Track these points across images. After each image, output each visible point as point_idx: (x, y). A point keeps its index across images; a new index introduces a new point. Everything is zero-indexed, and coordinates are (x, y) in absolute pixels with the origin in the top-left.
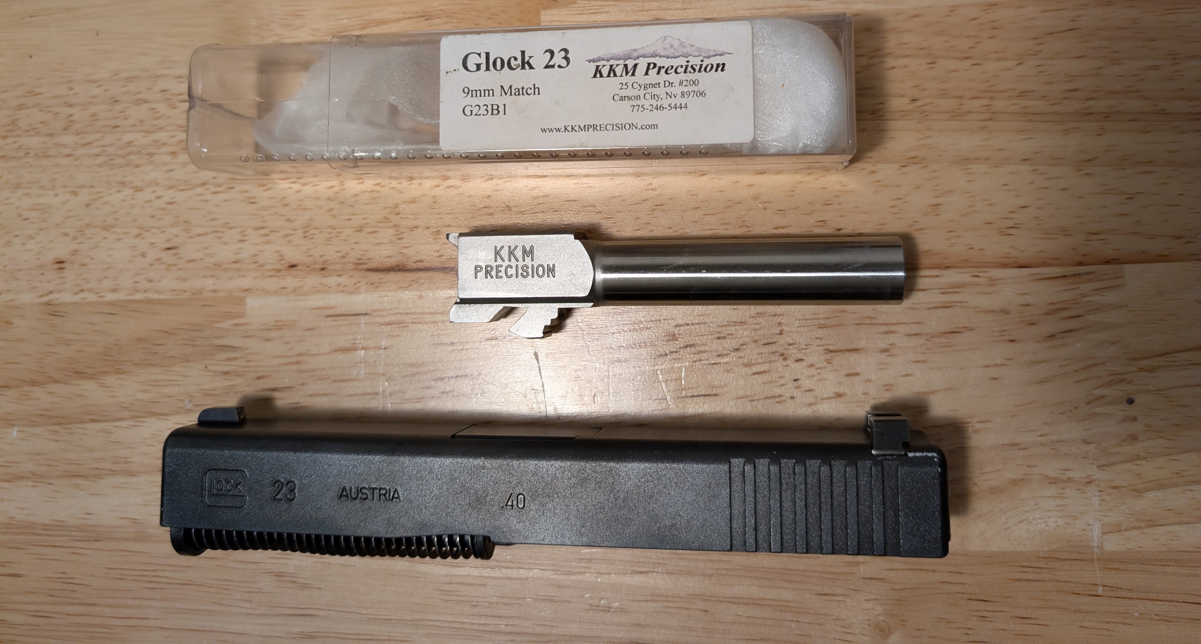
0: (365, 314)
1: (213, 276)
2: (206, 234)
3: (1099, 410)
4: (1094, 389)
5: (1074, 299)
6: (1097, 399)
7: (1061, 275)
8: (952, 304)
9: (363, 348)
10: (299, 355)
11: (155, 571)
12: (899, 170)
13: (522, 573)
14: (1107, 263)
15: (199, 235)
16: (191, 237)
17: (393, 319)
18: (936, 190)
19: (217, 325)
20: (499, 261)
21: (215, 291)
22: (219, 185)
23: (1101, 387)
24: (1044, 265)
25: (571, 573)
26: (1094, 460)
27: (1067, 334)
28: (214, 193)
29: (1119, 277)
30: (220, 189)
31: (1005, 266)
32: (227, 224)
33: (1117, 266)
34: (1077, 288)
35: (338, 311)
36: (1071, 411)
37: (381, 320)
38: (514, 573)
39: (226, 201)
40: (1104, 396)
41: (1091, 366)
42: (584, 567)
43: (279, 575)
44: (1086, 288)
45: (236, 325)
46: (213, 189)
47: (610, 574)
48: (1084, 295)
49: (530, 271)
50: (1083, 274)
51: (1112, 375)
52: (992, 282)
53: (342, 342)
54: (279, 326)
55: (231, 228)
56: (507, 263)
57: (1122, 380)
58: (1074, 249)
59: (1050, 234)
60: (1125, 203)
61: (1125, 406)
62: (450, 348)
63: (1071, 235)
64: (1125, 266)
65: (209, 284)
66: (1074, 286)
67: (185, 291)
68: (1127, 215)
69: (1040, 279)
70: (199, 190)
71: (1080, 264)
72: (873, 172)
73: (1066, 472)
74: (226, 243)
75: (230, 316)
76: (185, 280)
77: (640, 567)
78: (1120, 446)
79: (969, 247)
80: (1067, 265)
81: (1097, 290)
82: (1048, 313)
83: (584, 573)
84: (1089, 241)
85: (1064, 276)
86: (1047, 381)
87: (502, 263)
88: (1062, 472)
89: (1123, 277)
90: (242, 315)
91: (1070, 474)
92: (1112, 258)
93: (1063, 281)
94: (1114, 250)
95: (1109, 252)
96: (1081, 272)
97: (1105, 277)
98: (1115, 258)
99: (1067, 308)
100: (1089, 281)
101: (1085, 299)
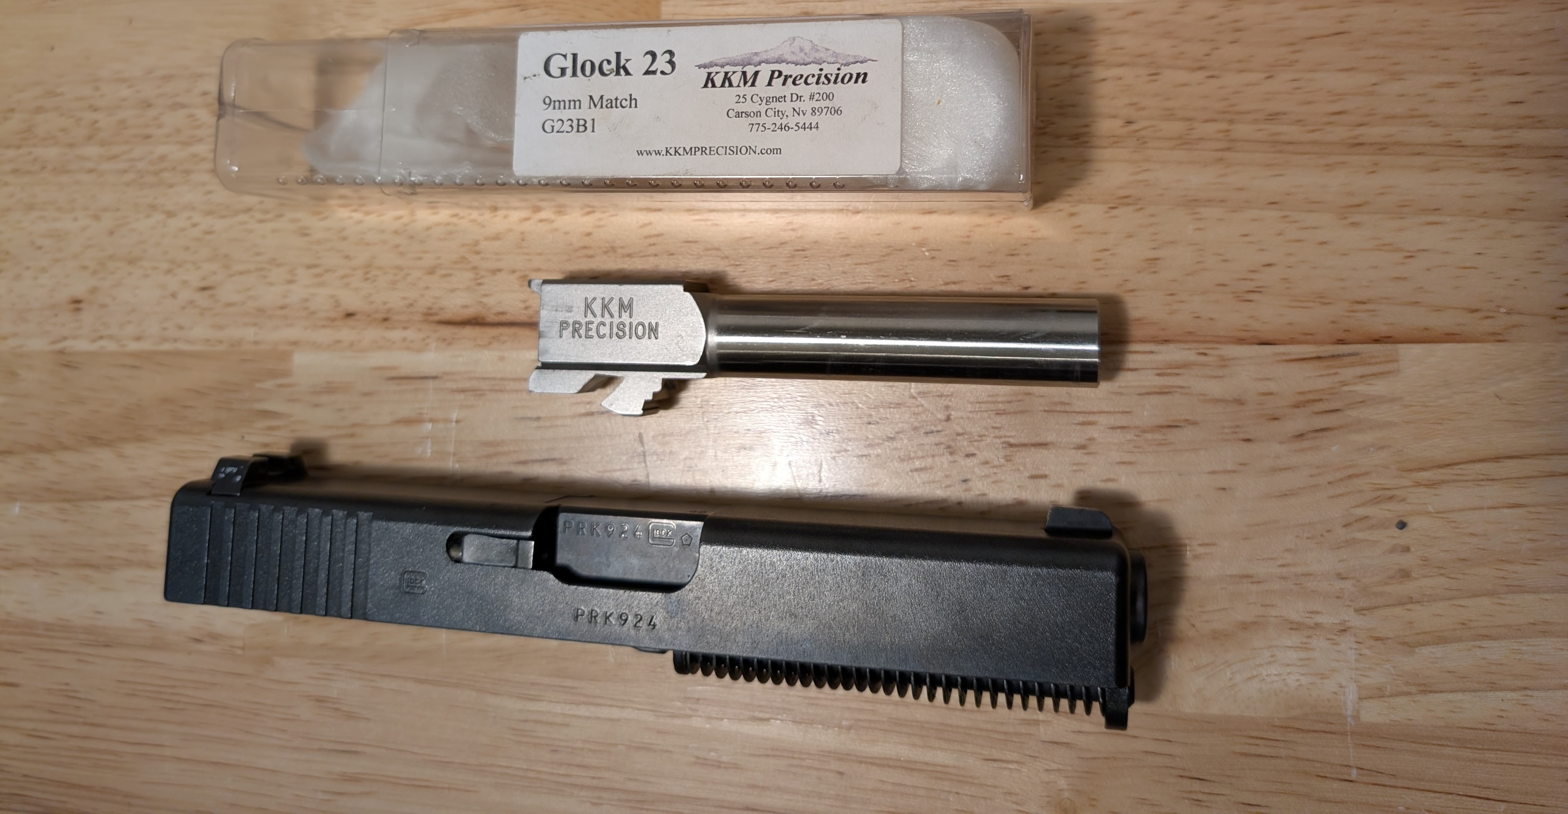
0: (435, 378)
1: (255, 325)
2: (248, 272)
3: (1359, 535)
4: (1354, 507)
5: (1331, 388)
6: (1356, 521)
7: (1314, 355)
8: (1171, 390)
9: (431, 420)
10: (354, 425)
11: (174, 687)
12: (1107, 212)
13: (615, 713)
14: (1376, 341)
15: (241, 273)
16: (232, 275)
17: (468, 385)
18: (1154, 240)
19: (258, 385)
20: (590, 317)
21: (256, 343)
22: (266, 212)
23: (1363, 505)
24: (1292, 341)
25: (673, 716)
26: (1351, 601)
27: (1320, 434)
28: (261, 221)
29: (1392, 361)
30: (269, 216)
31: (1241, 341)
32: (275, 259)
33: (1389, 347)
34: (1336, 374)
35: (403, 372)
36: (1322, 535)
37: (454, 386)
38: (604, 712)
39: (274, 231)
40: (1366, 517)
41: (1350, 477)
42: (691, 709)
43: (320, 700)
44: (1348, 373)
45: (281, 386)
46: (259, 216)
47: (722, 719)
48: (1344, 384)
49: (627, 329)
50: (1344, 355)
51: (1378, 490)
52: (1224, 362)
53: (405, 411)
54: (330, 389)
55: (279, 265)
56: (599, 319)
57: (1391, 498)
58: (1333, 322)
59: (1302, 301)
60: (1403, 263)
61: (1394, 531)
62: (536, 424)
63: (1329, 303)
64: (1401, 346)
65: (249, 334)
66: (1332, 371)
67: (221, 342)
68: (1405, 279)
69: (1287, 361)
70: (242, 217)
71: (1341, 342)
72: (1072, 215)
73: (1313, 616)
74: (271, 284)
75: (273, 374)
76: (221, 327)
77: (760, 712)
78: (1386, 584)
79: (1196, 315)
80: (1323, 343)
81: (1361, 377)
82: (1297, 406)
83: (690, 716)
84: (1353, 311)
85: (1319, 358)
86: (1291, 494)
87: (593, 319)
88: (1308, 615)
89: (1397, 361)
90: (287, 374)
91: (1319, 619)
92: (1383, 335)
93: (1317, 363)
94: (1386, 324)
95: (1380, 327)
96: (1341, 353)
97: (1373, 360)
98: (1388, 335)
99: (1321, 400)
100: (1352, 365)
101: (1346, 388)
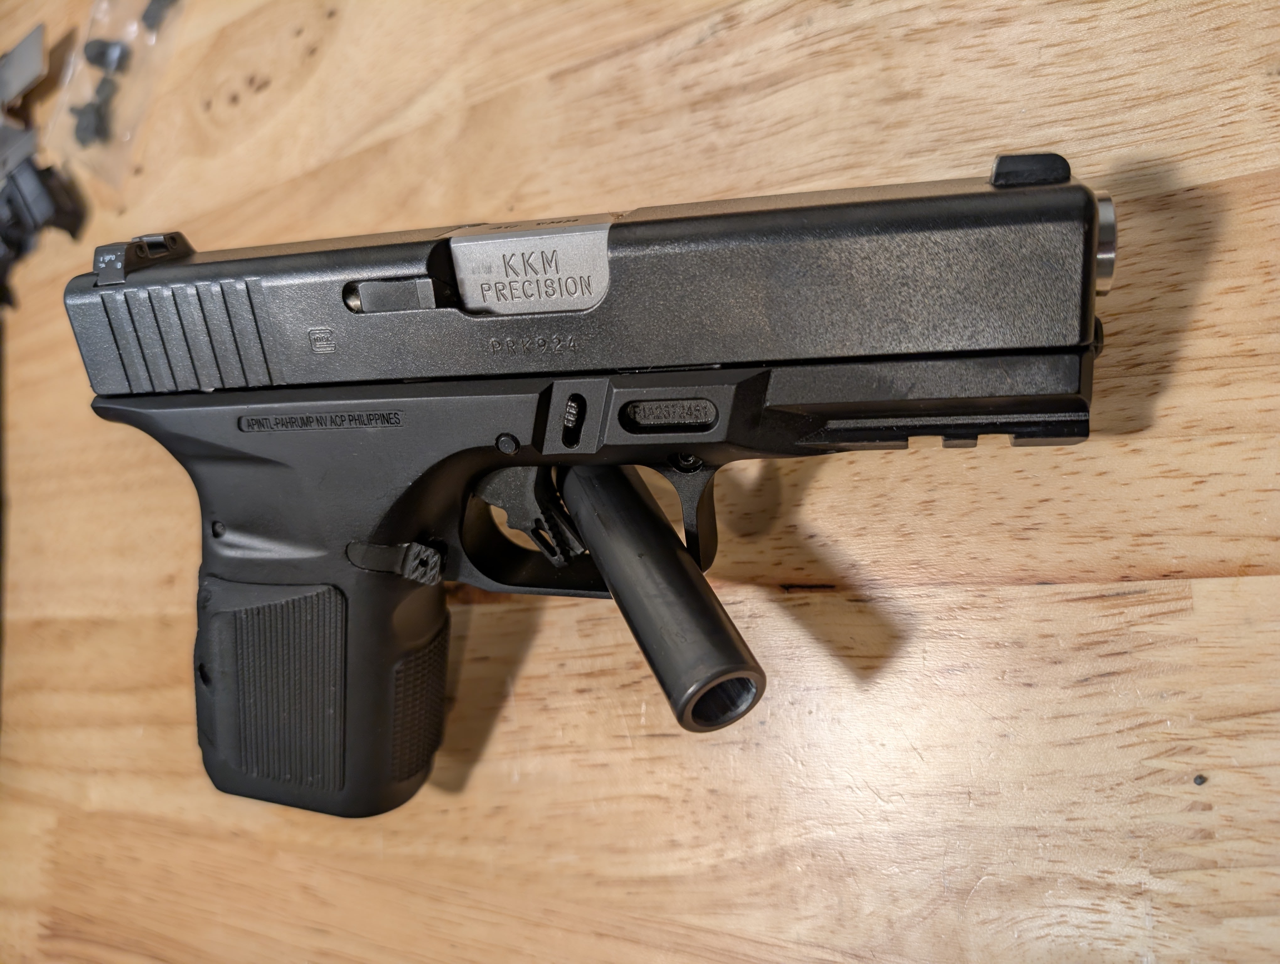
3: (1154, 790)
4: (1147, 759)
5: (1116, 629)
6: (1150, 774)
7: (1098, 594)
14: (1165, 576)
23: (1157, 756)
24: (1073, 579)
26: (1146, 862)
27: (1106, 679)
29: (1185, 598)
31: (1019, 581)
33: (1180, 582)
34: (1121, 613)
36: (1112, 789)
40: (1162, 770)
41: (1141, 726)
44: (1135, 612)
48: (1131, 624)
50: (1129, 593)
51: (1173, 739)
52: (1001, 603)
57: (1189, 749)
58: (1116, 558)
59: (1082, 537)
60: (1193, 490)
61: (1193, 787)
63: (1112, 538)
64: (1193, 581)
66: (1115, 611)
68: (1195, 506)
69: (1068, 601)
71: (1125, 578)
73: (1106, 875)
78: (1186, 845)
79: (972, 556)
80: (1106, 580)
81: (1150, 616)
82: (1079, 649)
84: (1138, 545)
85: (1102, 597)
86: (1078, 743)
88: (1100, 874)
89: (1191, 598)
91: (1111, 879)
92: (1173, 570)
93: (1099, 603)
94: (1176, 558)
95: (1169, 561)
96: (1127, 591)
97: (1163, 598)
98: (1179, 569)
99: (1105, 642)
100: (1140, 603)
101: (1133, 629)
